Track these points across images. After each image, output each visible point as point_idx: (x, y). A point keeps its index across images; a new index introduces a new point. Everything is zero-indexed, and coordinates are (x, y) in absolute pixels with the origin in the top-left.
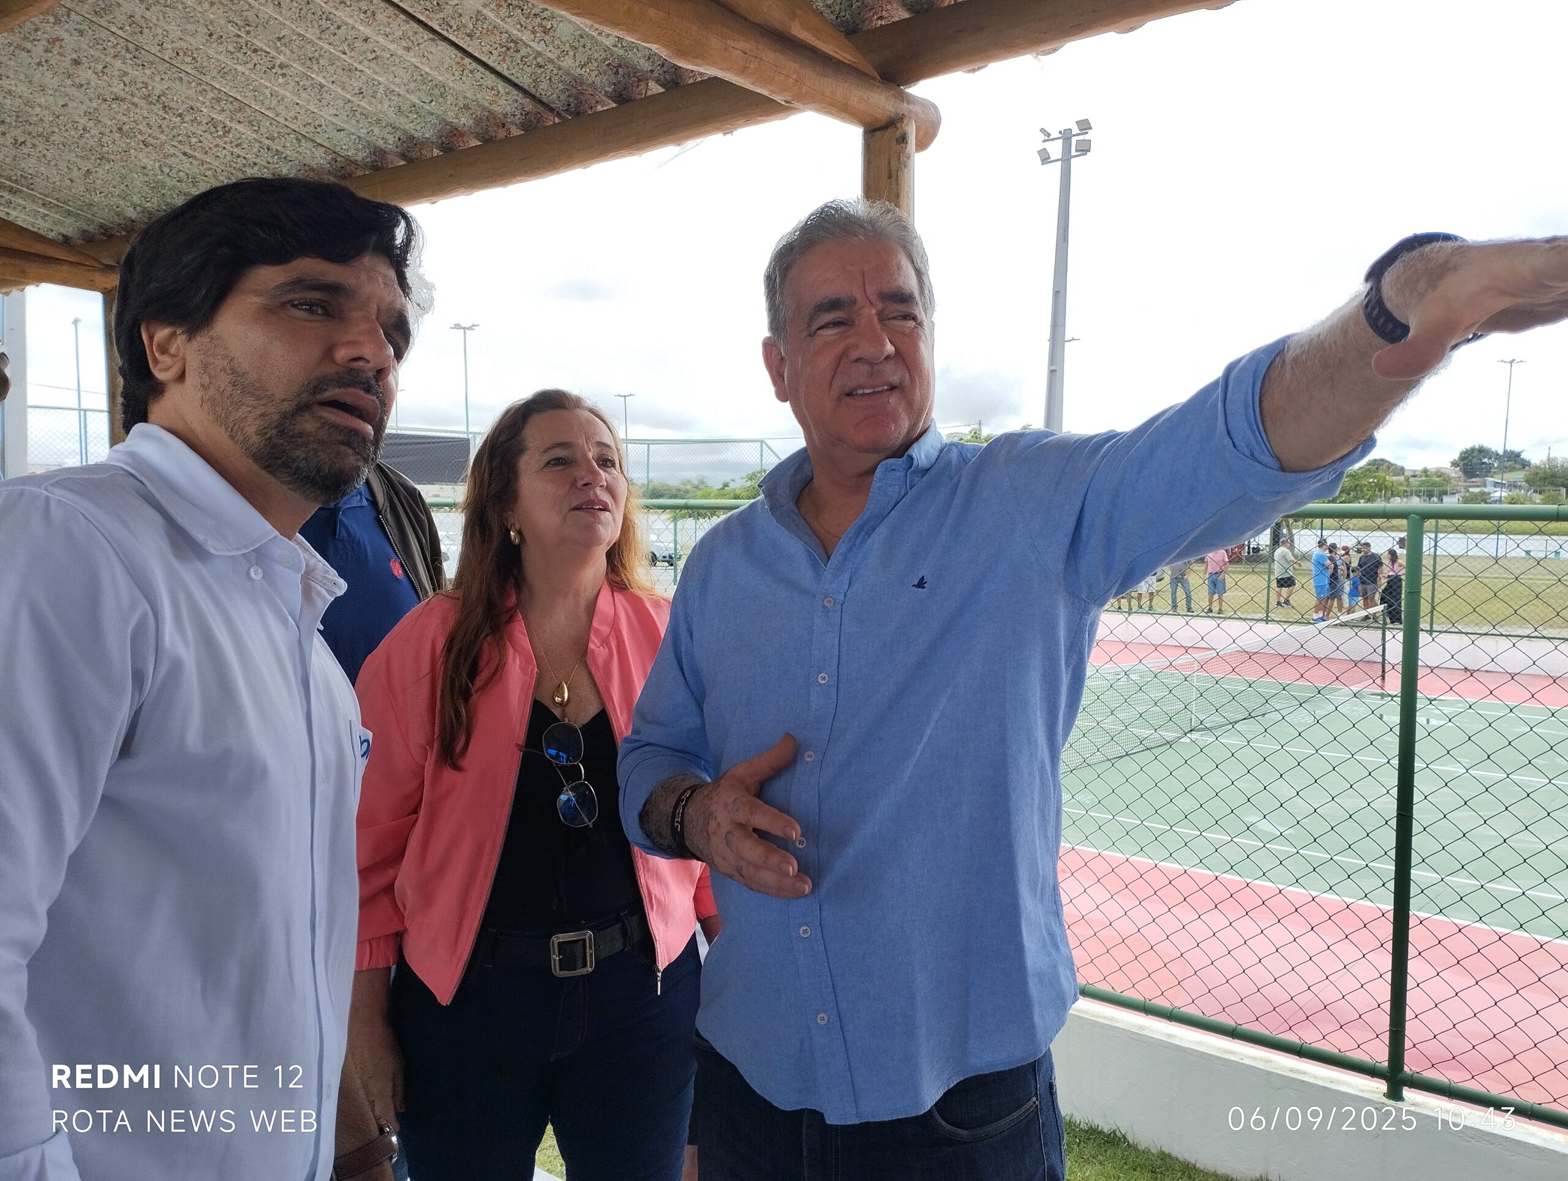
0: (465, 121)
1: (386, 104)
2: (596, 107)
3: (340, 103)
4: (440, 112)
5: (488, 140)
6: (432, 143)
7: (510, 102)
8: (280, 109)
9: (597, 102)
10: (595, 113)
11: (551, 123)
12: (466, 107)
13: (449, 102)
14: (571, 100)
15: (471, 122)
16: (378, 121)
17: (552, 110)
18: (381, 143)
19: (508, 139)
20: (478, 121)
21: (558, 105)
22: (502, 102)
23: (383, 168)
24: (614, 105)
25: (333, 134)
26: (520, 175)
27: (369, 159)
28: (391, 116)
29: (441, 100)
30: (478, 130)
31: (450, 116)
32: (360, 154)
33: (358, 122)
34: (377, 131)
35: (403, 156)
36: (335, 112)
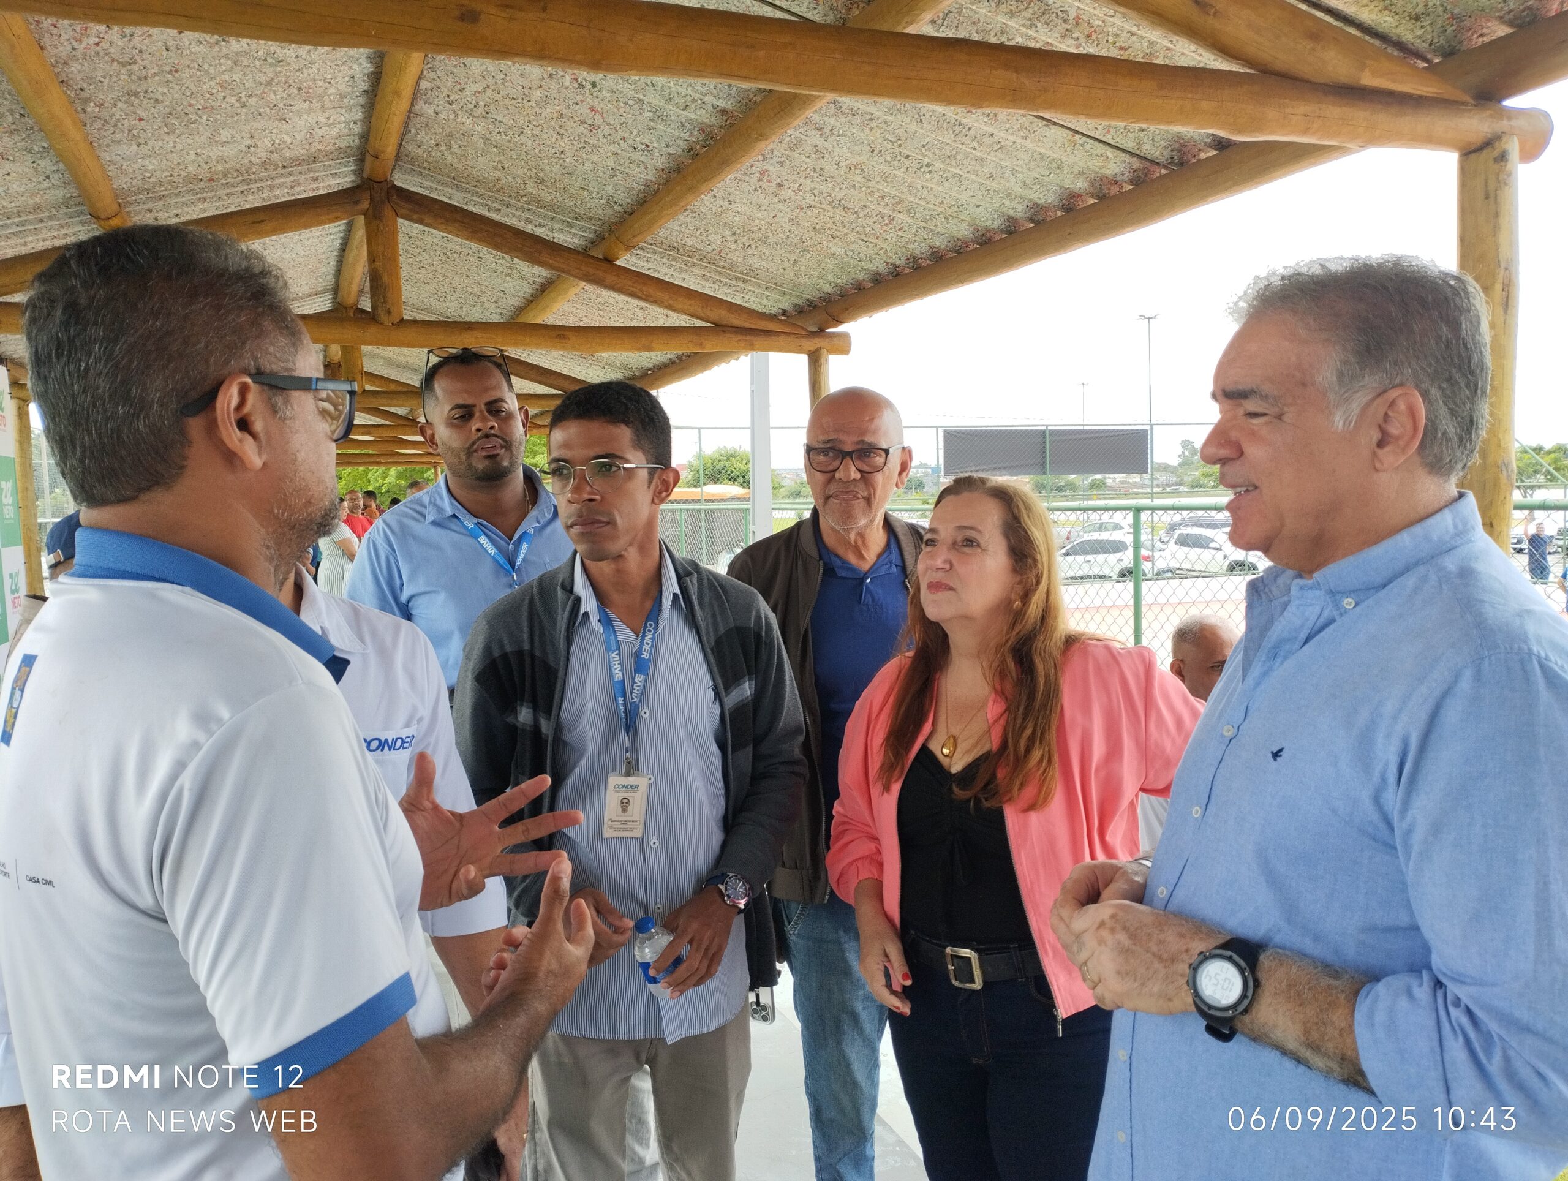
0: (1080, 185)
1: (1013, 180)
2: (1199, 155)
3: (976, 185)
4: (1059, 182)
5: (1102, 198)
6: (1054, 206)
7: (1119, 164)
8: (930, 198)
9: (1200, 150)
10: (1199, 160)
11: (1158, 175)
12: (1081, 173)
13: (1065, 172)
14: (1174, 153)
15: (1086, 185)
16: (1009, 195)
17: (1158, 164)
18: (1012, 213)
19: (1121, 195)
20: (1092, 183)
21: (1162, 160)
22: (1111, 165)
23: (1015, 232)
24: (1215, 152)
25: (973, 210)
26: (1128, 227)
27: (1004, 226)
28: (1018, 190)
29: (1058, 171)
30: (1092, 190)
31: (1067, 183)
32: (996, 223)
33: (991, 198)
34: (1007, 203)
35: (1031, 220)
36: (972, 194)
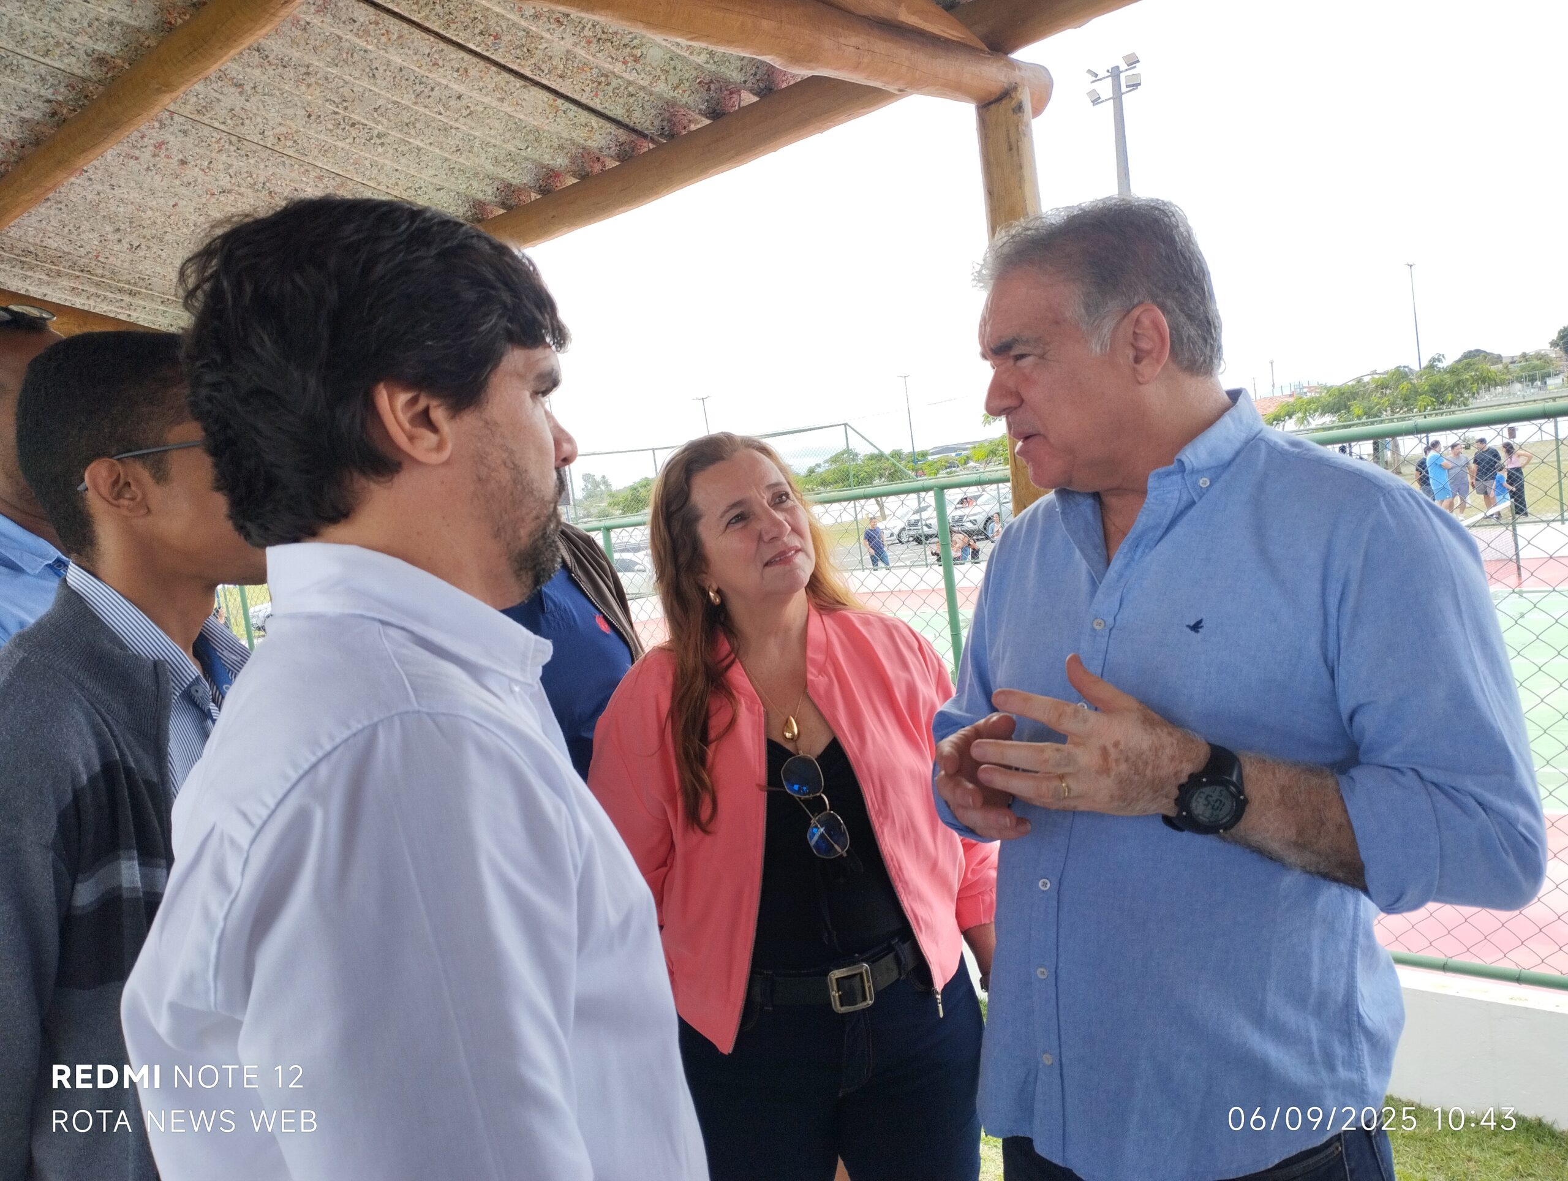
0: (561, 161)
1: (483, 156)
2: (689, 126)
3: (438, 162)
4: (536, 157)
5: (584, 177)
6: (531, 187)
7: (605, 136)
8: (382, 178)
9: (690, 121)
10: (690, 132)
11: (646, 150)
12: (561, 147)
13: (544, 145)
14: (665, 123)
15: (567, 161)
16: (476, 175)
17: (645, 136)
18: (480, 196)
19: (605, 173)
20: (573, 159)
21: (651, 131)
22: (597, 136)
23: (483, 219)
24: (708, 122)
25: (432, 194)
26: (621, 206)
27: (469, 213)
28: (490, 168)
29: (536, 144)
30: (574, 168)
31: (547, 159)
32: (460, 209)
33: (457, 178)
34: (475, 184)
35: (503, 205)
36: (434, 172)
